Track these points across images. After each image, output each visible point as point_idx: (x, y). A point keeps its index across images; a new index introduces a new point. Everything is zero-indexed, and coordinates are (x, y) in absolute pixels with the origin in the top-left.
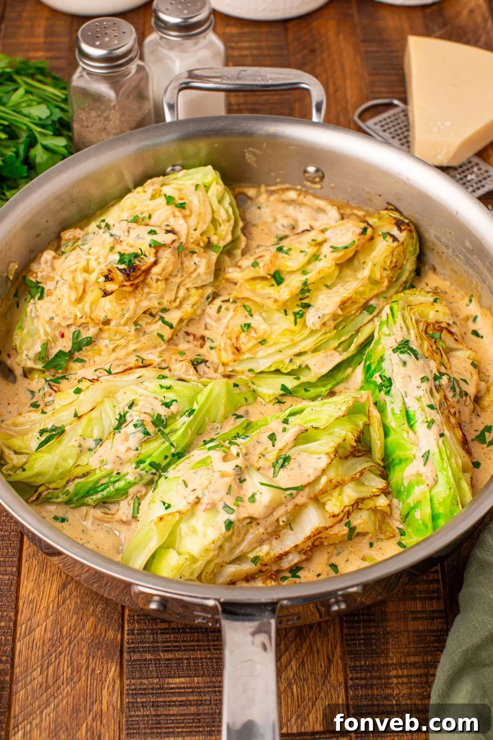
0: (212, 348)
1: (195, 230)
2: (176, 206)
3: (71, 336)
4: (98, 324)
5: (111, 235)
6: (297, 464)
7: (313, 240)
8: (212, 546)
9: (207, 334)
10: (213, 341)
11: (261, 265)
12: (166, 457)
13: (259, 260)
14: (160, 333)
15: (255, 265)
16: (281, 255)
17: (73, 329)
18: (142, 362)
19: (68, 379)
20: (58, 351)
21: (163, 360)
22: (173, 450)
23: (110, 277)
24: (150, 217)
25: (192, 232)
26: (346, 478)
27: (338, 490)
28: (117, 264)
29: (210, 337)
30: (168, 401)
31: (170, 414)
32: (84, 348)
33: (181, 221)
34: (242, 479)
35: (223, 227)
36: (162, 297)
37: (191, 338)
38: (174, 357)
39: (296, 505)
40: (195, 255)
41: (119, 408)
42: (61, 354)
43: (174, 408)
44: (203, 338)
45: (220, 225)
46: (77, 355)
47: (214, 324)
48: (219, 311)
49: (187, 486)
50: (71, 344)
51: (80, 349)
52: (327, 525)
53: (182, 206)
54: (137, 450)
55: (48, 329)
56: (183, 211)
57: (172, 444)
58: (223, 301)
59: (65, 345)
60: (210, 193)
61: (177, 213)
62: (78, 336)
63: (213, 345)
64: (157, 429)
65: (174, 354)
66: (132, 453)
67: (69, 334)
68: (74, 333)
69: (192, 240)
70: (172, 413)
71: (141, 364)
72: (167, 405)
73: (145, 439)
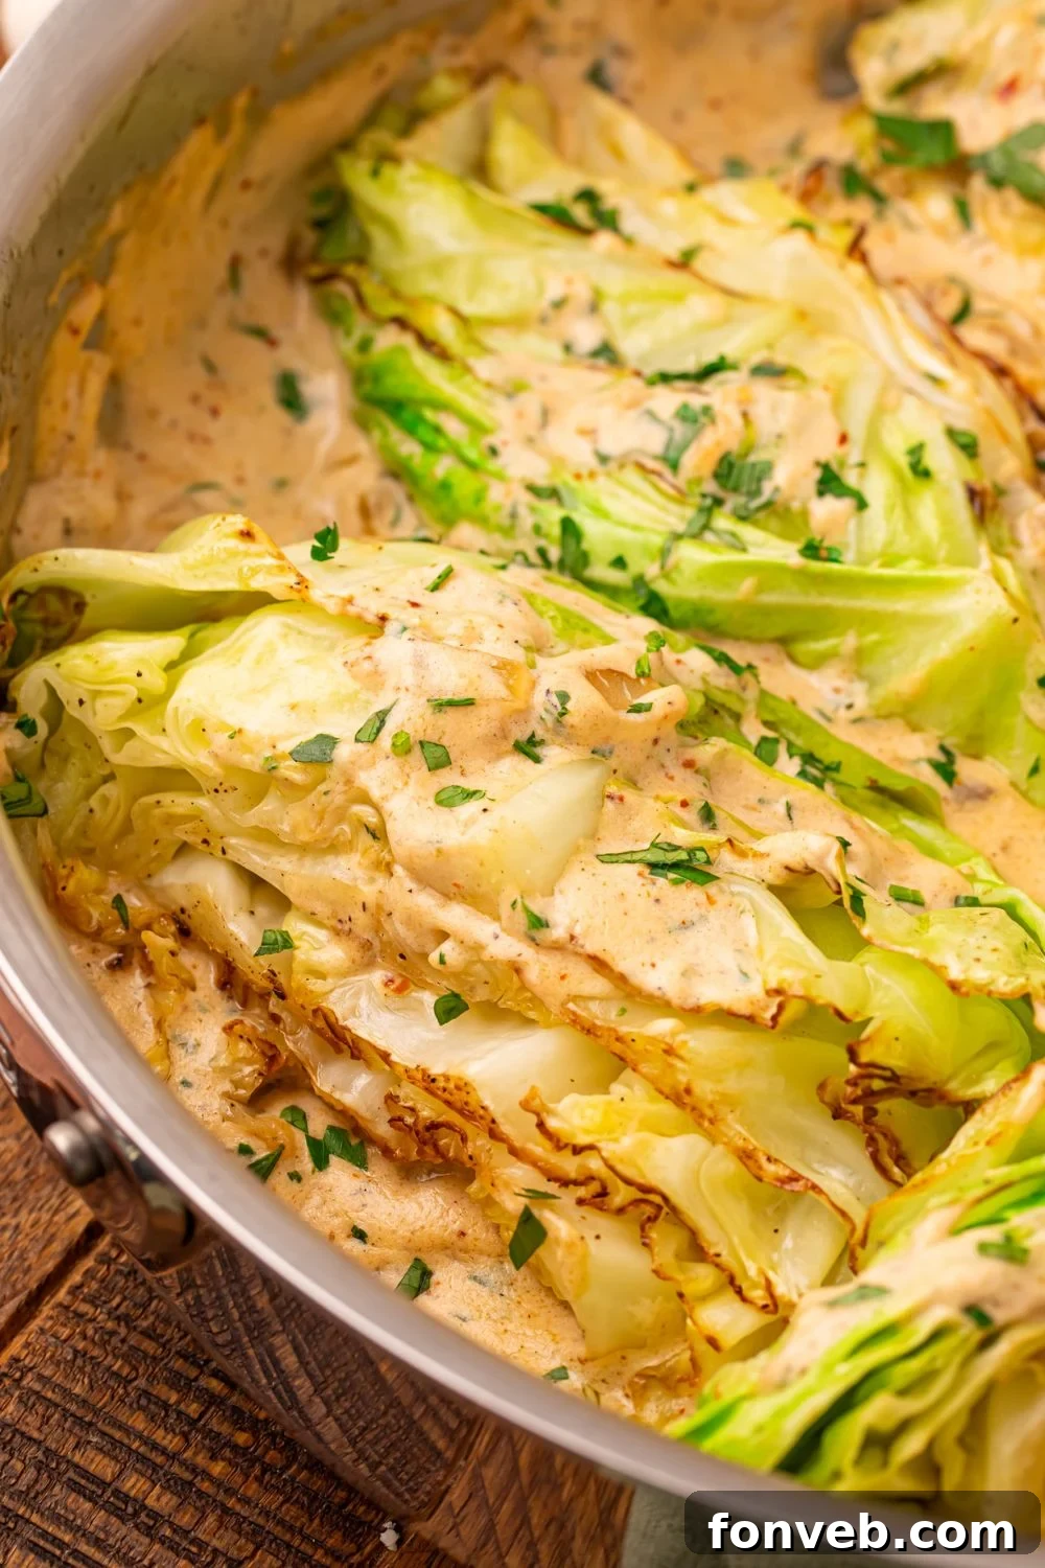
3: (1019, 124)
6: (692, 914)
8: (221, 739)
12: (619, 563)
20: (949, 117)
22: (652, 570)
26: (736, 1129)
27: (667, 1108)
30: (851, 478)
31: (796, 505)
34: (539, 751)
39: (517, 969)
42: (943, 130)
43: (826, 511)
49: (435, 588)
50: (997, 138)
51: (996, 181)
52: (505, 1128)
54: (604, 459)
55: (1003, 40)
57: (665, 553)
59: (981, 124)
62: (1035, 144)
64: (711, 487)
66: (581, 454)
67: (1023, 111)
70: (805, 514)
72: (829, 482)
73: (651, 464)
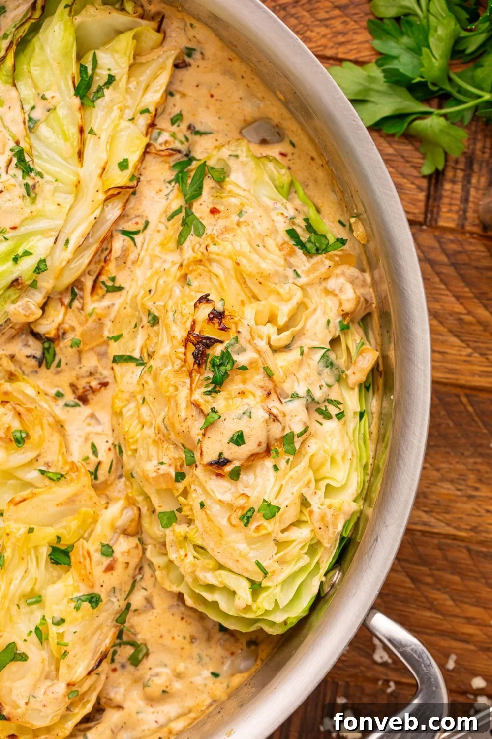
0: (59, 395)
1: (202, 505)
2: (252, 510)
3: (203, 222)
4: (188, 266)
5: (295, 396)
7: (65, 654)
9: (85, 411)
10: (66, 405)
11: (96, 556)
13: (106, 561)
14: (122, 340)
15: (107, 550)
16: (84, 590)
17: (208, 230)
18: (103, 283)
19: (170, 182)
20: (204, 193)
21: (82, 309)
23: (216, 320)
24: (276, 468)
25: (203, 498)
28: (226, 348)
29: (77, 409)
32: (181, 228)
33: (227, 497)
35: (190, 558)
36: (155, 379)
37: (94, 384)
38: (79, 330)
40: (173, 474)
41: (47, 182)
44: (83, 399)
45: (194, 557)
46: (183, 214)
47: (88, 429)
48: (94, 449)
50: (197, 215)
51: (184, 223)
53: (247, 518)
55: (234, 200)
56: (240, 513)
58: (99, 463)
59: (201, 208)
60: (246, 585)
61: (241, 501)
62: (196, 229)
63: (61, 402)
65: (83, 334)
67: (207, 220)
68: (204, 228)
69: (193, 487)
71: (103, 278)
